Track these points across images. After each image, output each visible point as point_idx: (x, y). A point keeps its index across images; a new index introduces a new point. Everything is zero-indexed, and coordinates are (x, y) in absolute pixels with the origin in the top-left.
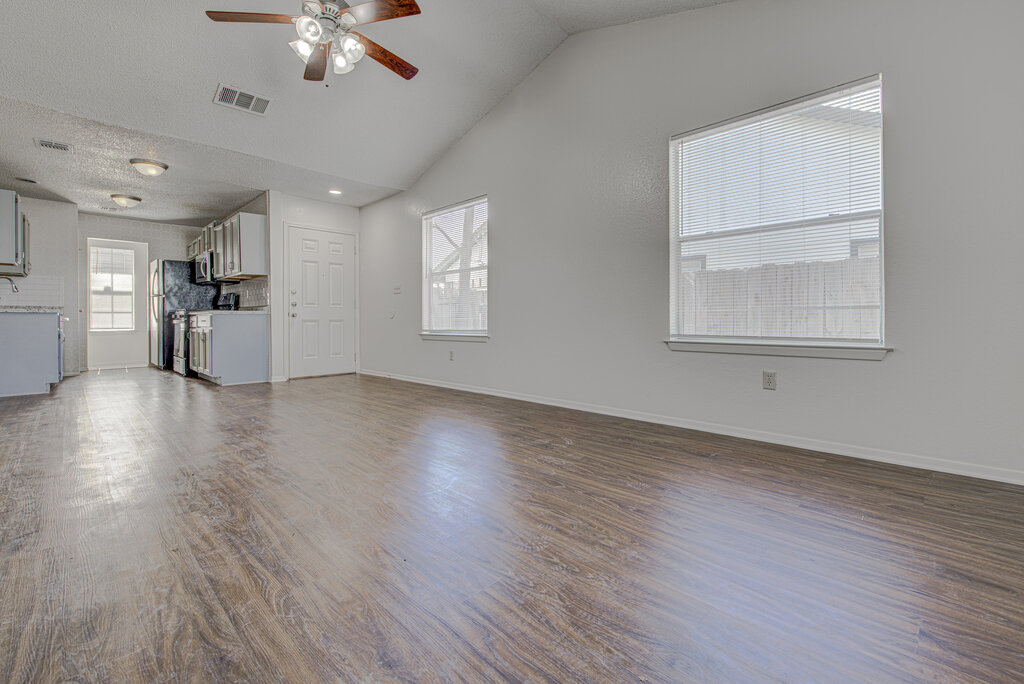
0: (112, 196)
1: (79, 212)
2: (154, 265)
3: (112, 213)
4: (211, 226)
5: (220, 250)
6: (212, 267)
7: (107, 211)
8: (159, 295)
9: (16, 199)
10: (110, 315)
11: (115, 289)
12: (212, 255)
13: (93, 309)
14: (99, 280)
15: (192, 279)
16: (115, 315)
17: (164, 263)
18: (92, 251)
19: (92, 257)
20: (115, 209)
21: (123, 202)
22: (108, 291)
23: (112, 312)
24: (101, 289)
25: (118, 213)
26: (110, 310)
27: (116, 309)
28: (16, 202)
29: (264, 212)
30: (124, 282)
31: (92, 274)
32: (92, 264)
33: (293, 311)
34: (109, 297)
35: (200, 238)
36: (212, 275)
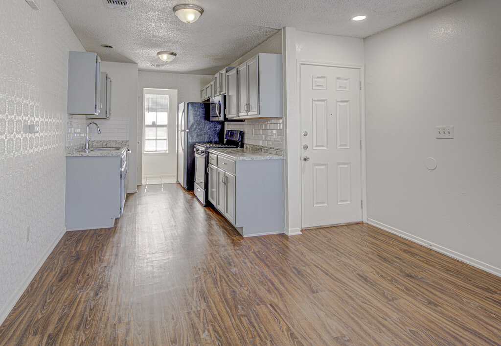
0: (158, 54)
1: (139, 71)
2: (182, 106)
3: (158, 68)
4: (223, 72)
5: (232, 93)
6: (225, 108)
7: (154, 68)
8: (184, 131)
9: (97, 59)
10: (155, 141)
11: (158, 123)
12: (225, 97)
13: (146, 138)
14: (149, 117)
15: (207, 117)
16: (157, 141)
17: (188, 104)
18: (146, 96)
19: (146, 101)
20: (159, 66)
21: (165, 57)
22: (154, 125)
23: (156, 140)
24: (151, 123)
25: (161, 68)
26: (155, 138)
27: (158, 138)
28: (97, 62)
29: (280, 51)
30: (163, 118)
31: (146, 113)
32: (146, 106)
33: (305, 154)
34: (154, 128)
35: (212, 83)
36: (225, 115)
